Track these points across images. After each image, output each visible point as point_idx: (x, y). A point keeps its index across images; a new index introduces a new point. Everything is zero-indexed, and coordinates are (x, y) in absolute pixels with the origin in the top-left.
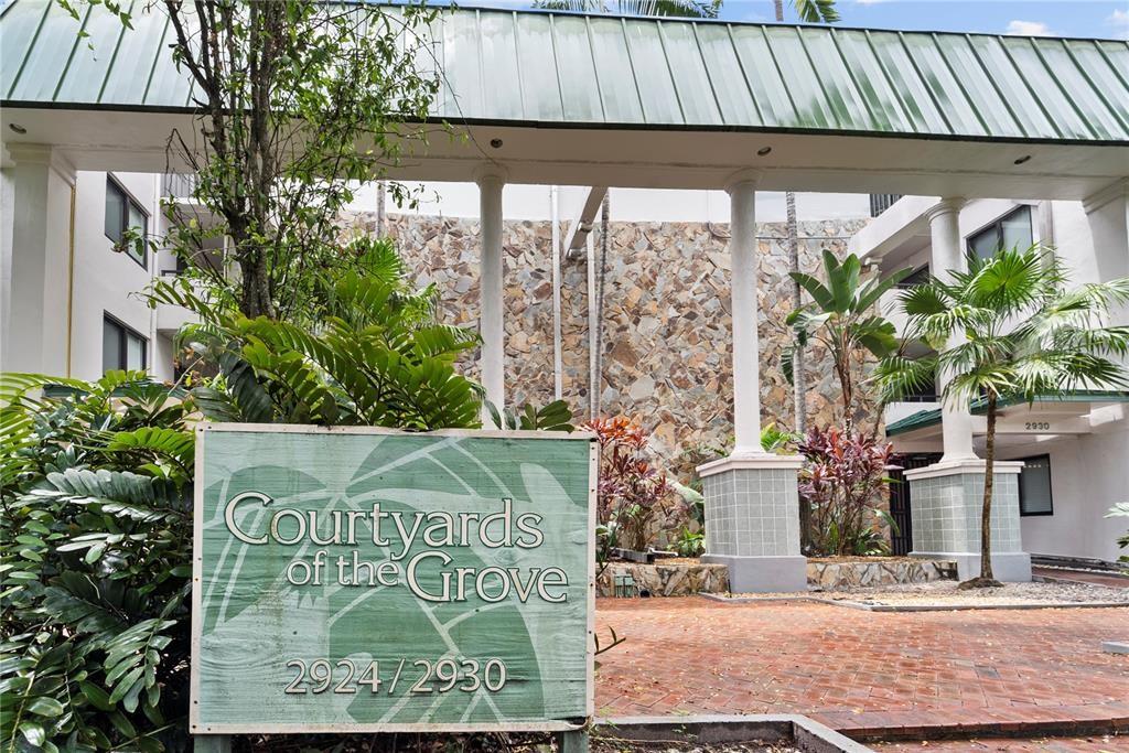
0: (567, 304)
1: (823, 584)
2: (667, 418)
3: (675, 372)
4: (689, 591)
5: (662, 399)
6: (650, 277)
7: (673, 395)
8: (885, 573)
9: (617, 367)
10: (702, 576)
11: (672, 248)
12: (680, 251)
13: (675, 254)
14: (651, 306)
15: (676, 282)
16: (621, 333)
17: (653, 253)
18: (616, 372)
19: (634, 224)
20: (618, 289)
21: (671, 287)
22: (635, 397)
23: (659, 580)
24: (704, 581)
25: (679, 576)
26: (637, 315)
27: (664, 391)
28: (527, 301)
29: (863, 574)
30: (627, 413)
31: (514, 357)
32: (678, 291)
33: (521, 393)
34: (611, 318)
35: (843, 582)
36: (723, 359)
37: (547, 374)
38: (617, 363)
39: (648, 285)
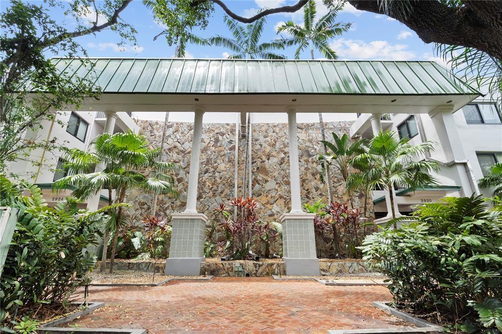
0: (241, 152)
1: (331, 272)
2: (281, 197)
3: (284, 179)
4: (268, 274)
5: (279, 189)
6: (274, 142)
7: (283, 188)
8: (360, 267)
9: (260, 177)
10: (274, 267)
11: (282, 132)
12: (285, 133)
13: (283, 134)
14: (274, 153)
15: (284, 144)
16: (262, 164)
17: (275, 134)
18: (261, 179)
19: (268, 124)
20: (261, 147)
21: (282, 146)
22: (267, 188)
23: (254, 269)
24: (275, 269)
25: (264, 267)
26: (269, 157)
27: (280, 186)
28: (226, 152)
29: (350, 267)
30: (265, 195)
31: (220, 173)
32: (285, 147)
33: (221, 187)
34: (258, 158)
35: (340, 271)
36: (304, 173)
37: (232, 179)
38: (261, 175)
39: (274, 145)
